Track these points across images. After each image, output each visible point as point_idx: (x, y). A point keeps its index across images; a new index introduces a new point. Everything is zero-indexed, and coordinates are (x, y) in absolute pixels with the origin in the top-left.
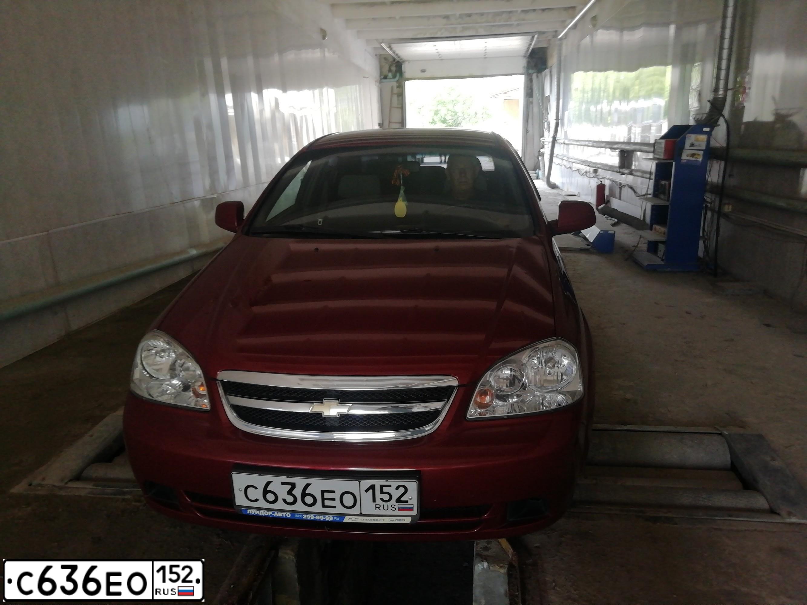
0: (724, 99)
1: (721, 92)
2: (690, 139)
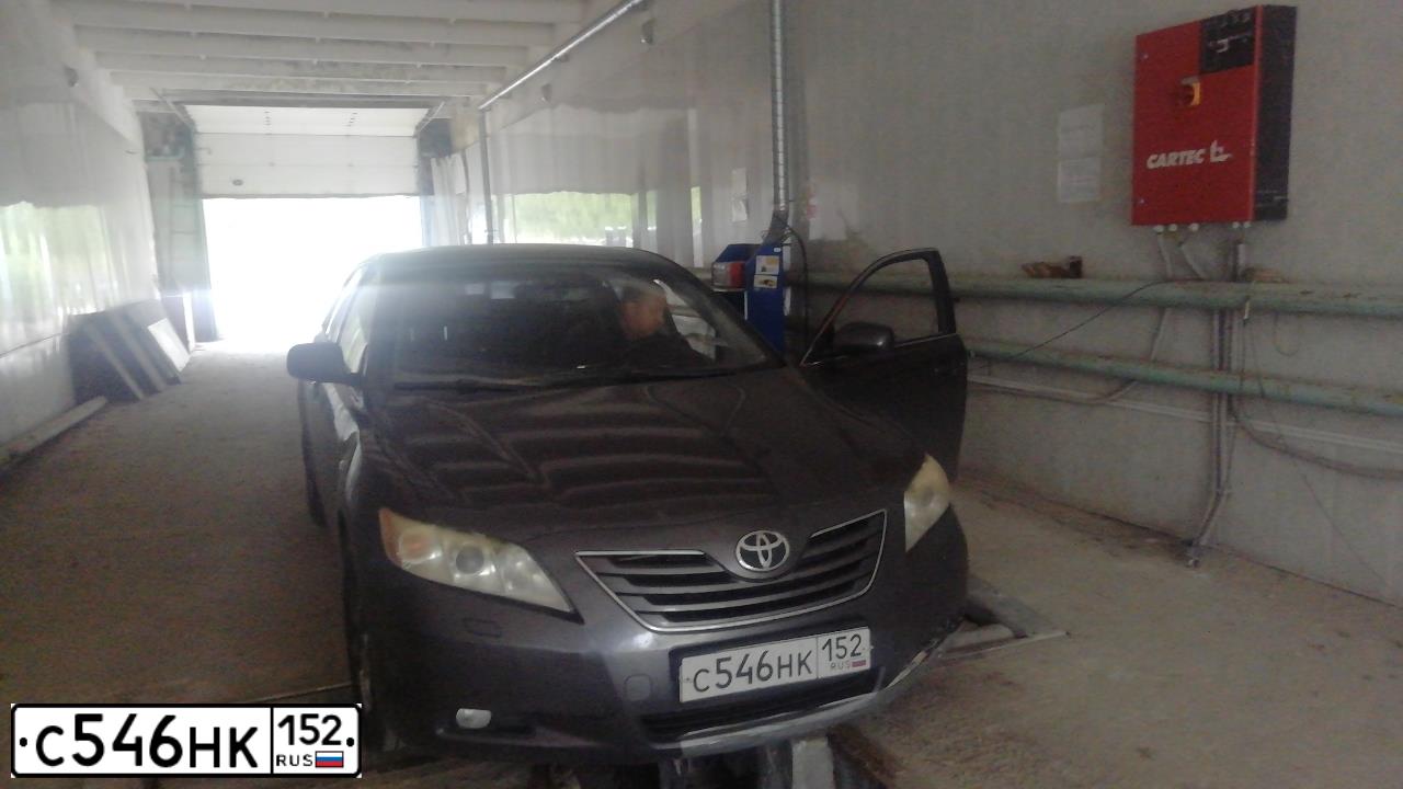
0: (786, 214)
1: (782, 204)
2: (762, 261)
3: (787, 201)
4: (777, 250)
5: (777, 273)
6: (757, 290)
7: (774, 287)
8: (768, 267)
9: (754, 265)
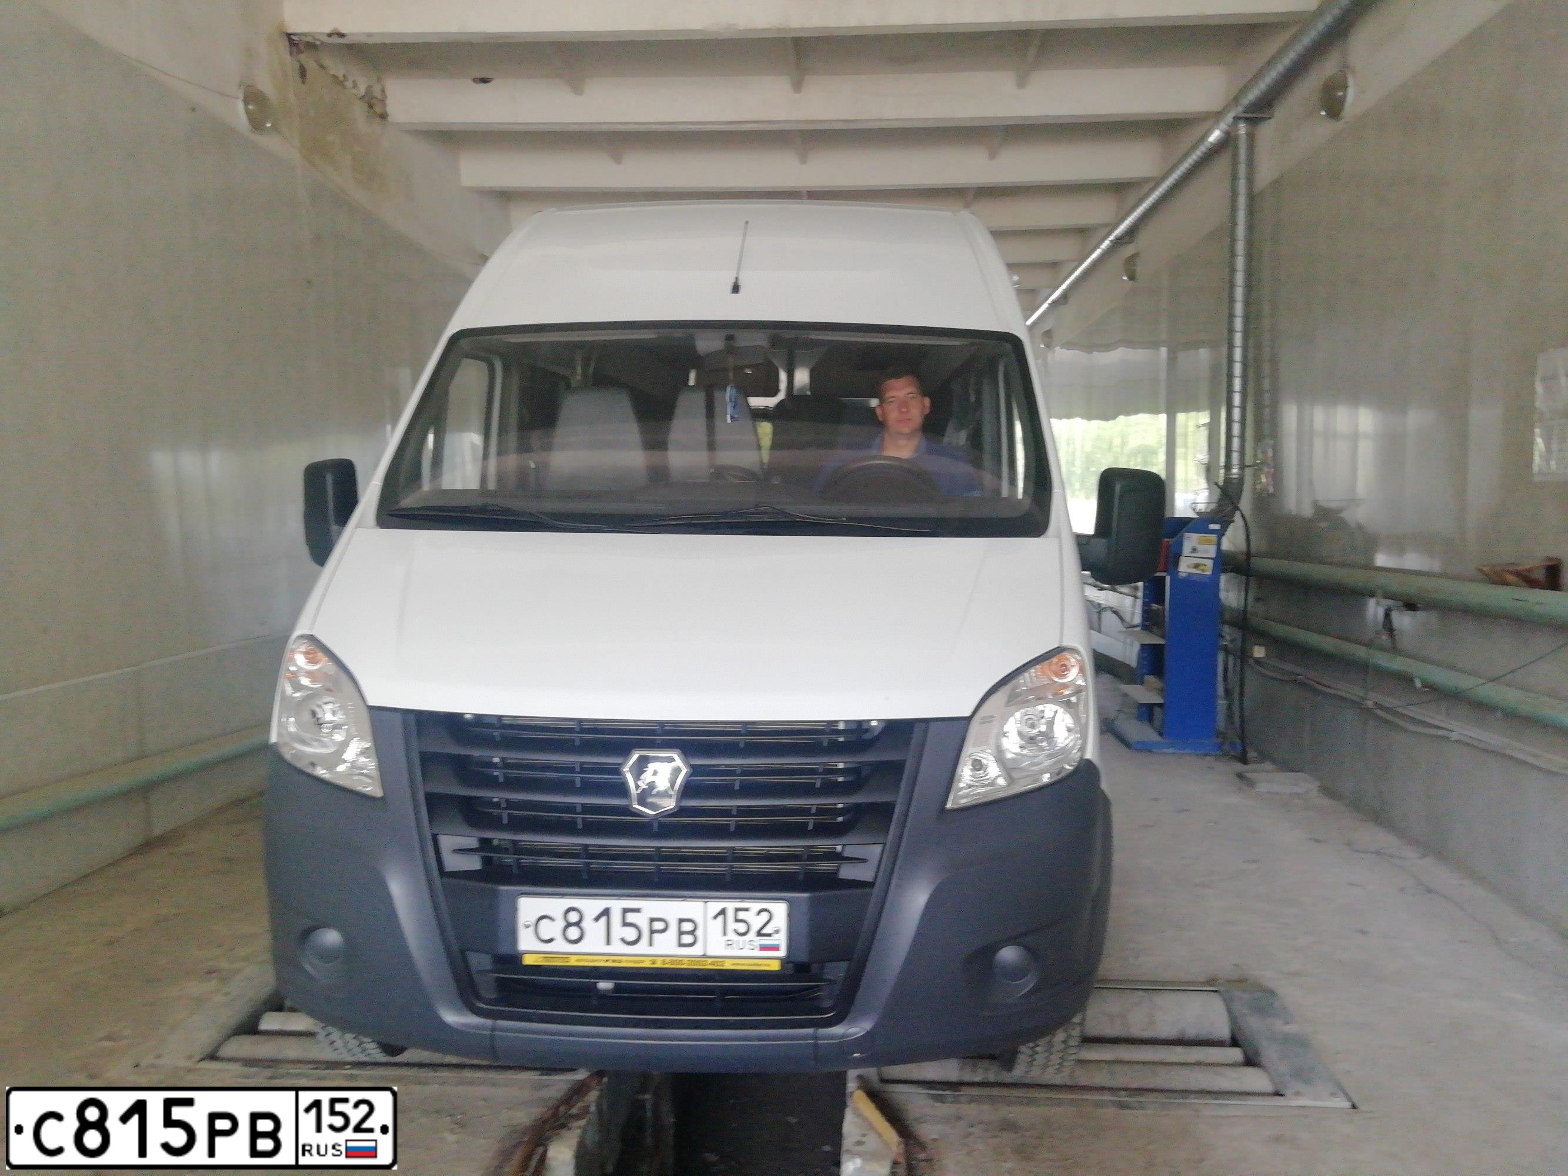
0: (1241, 480)
1: (1235, 471)
2: (1191, 541)
3: (1243, 467)
4: (1217, 527)
5: (1213, 556)
6: (1184, 575)
7: (1209, 573)
8: (1200, 547)
9: (1180, 545)
